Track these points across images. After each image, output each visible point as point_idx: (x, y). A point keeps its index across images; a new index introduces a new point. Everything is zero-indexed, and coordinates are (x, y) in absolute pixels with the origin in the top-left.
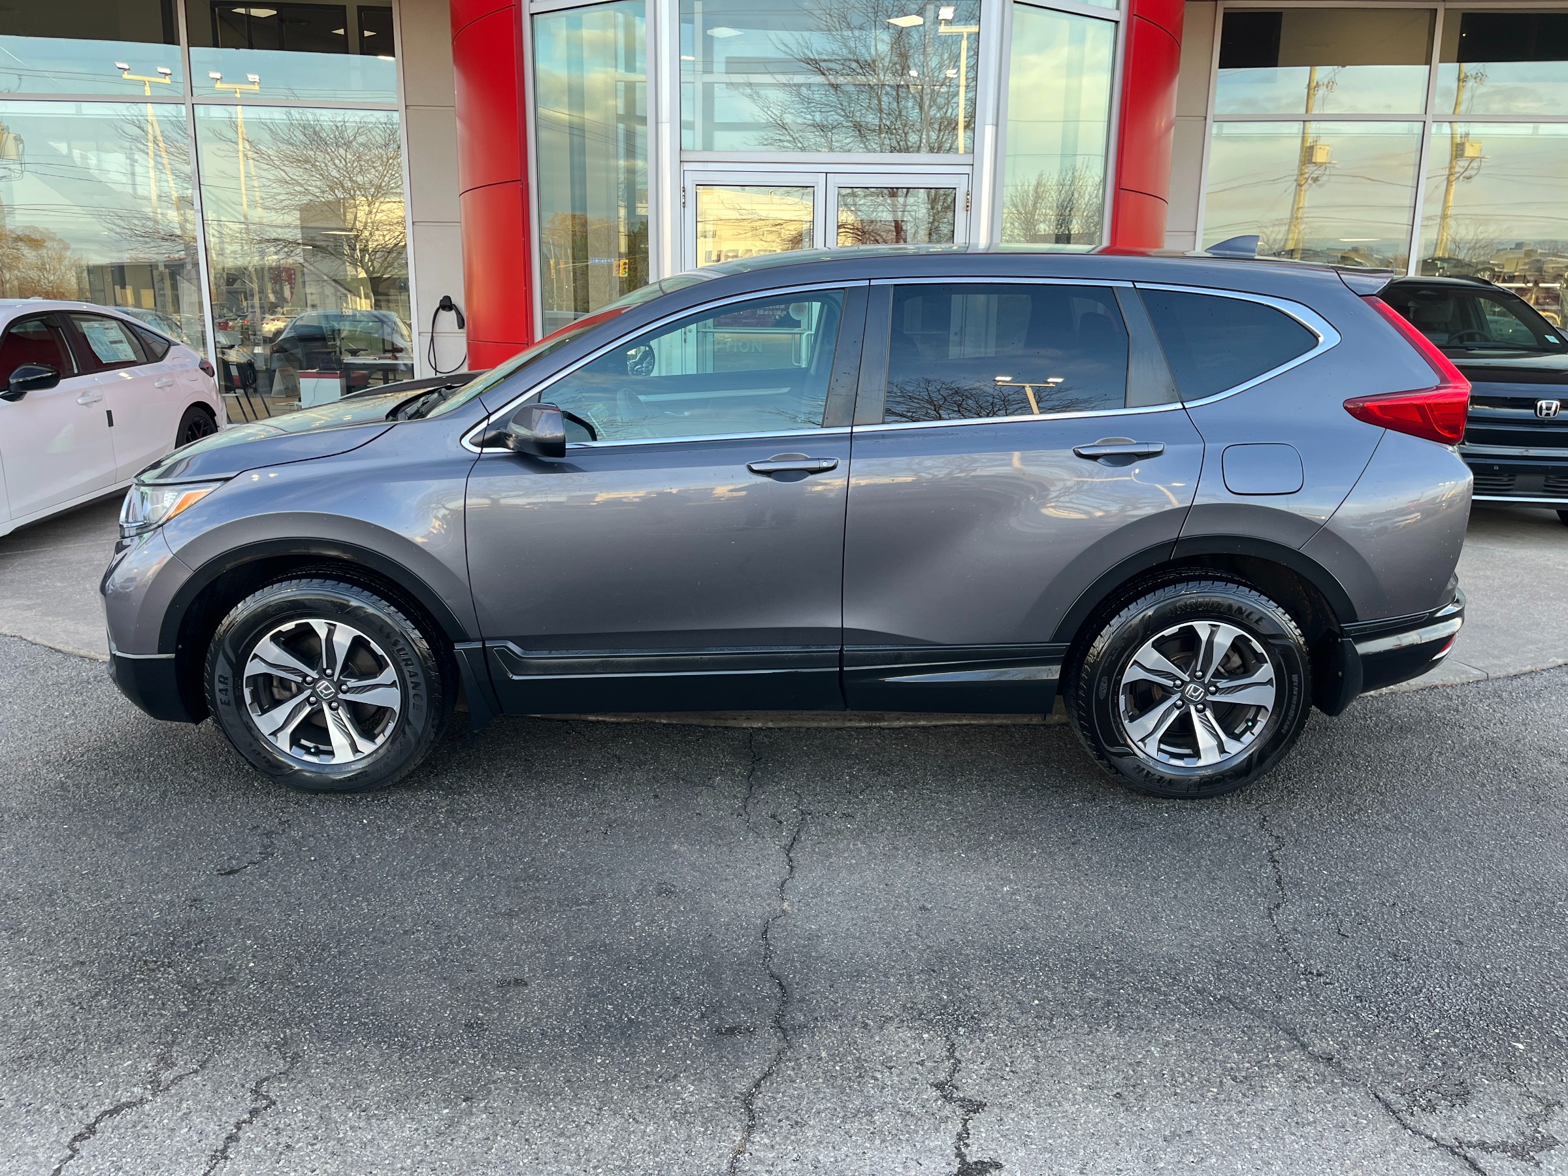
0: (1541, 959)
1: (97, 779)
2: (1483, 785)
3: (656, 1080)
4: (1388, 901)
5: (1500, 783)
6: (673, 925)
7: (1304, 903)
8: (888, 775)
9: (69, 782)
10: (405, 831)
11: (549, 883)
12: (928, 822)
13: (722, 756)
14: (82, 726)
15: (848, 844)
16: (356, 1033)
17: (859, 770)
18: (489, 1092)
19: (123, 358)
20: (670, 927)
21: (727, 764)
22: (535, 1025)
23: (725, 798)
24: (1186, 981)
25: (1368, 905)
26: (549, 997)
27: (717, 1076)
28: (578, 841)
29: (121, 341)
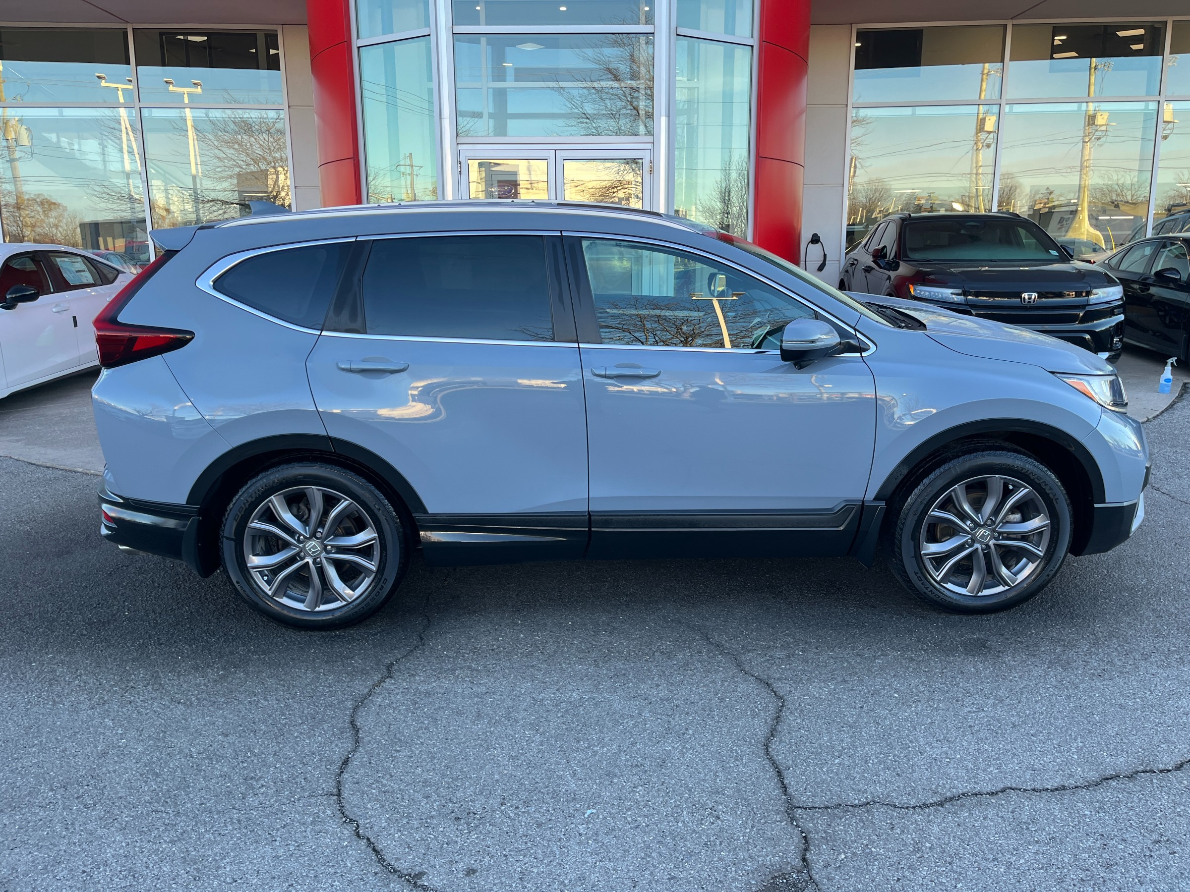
19: (84, 282)
29: (84, 271)
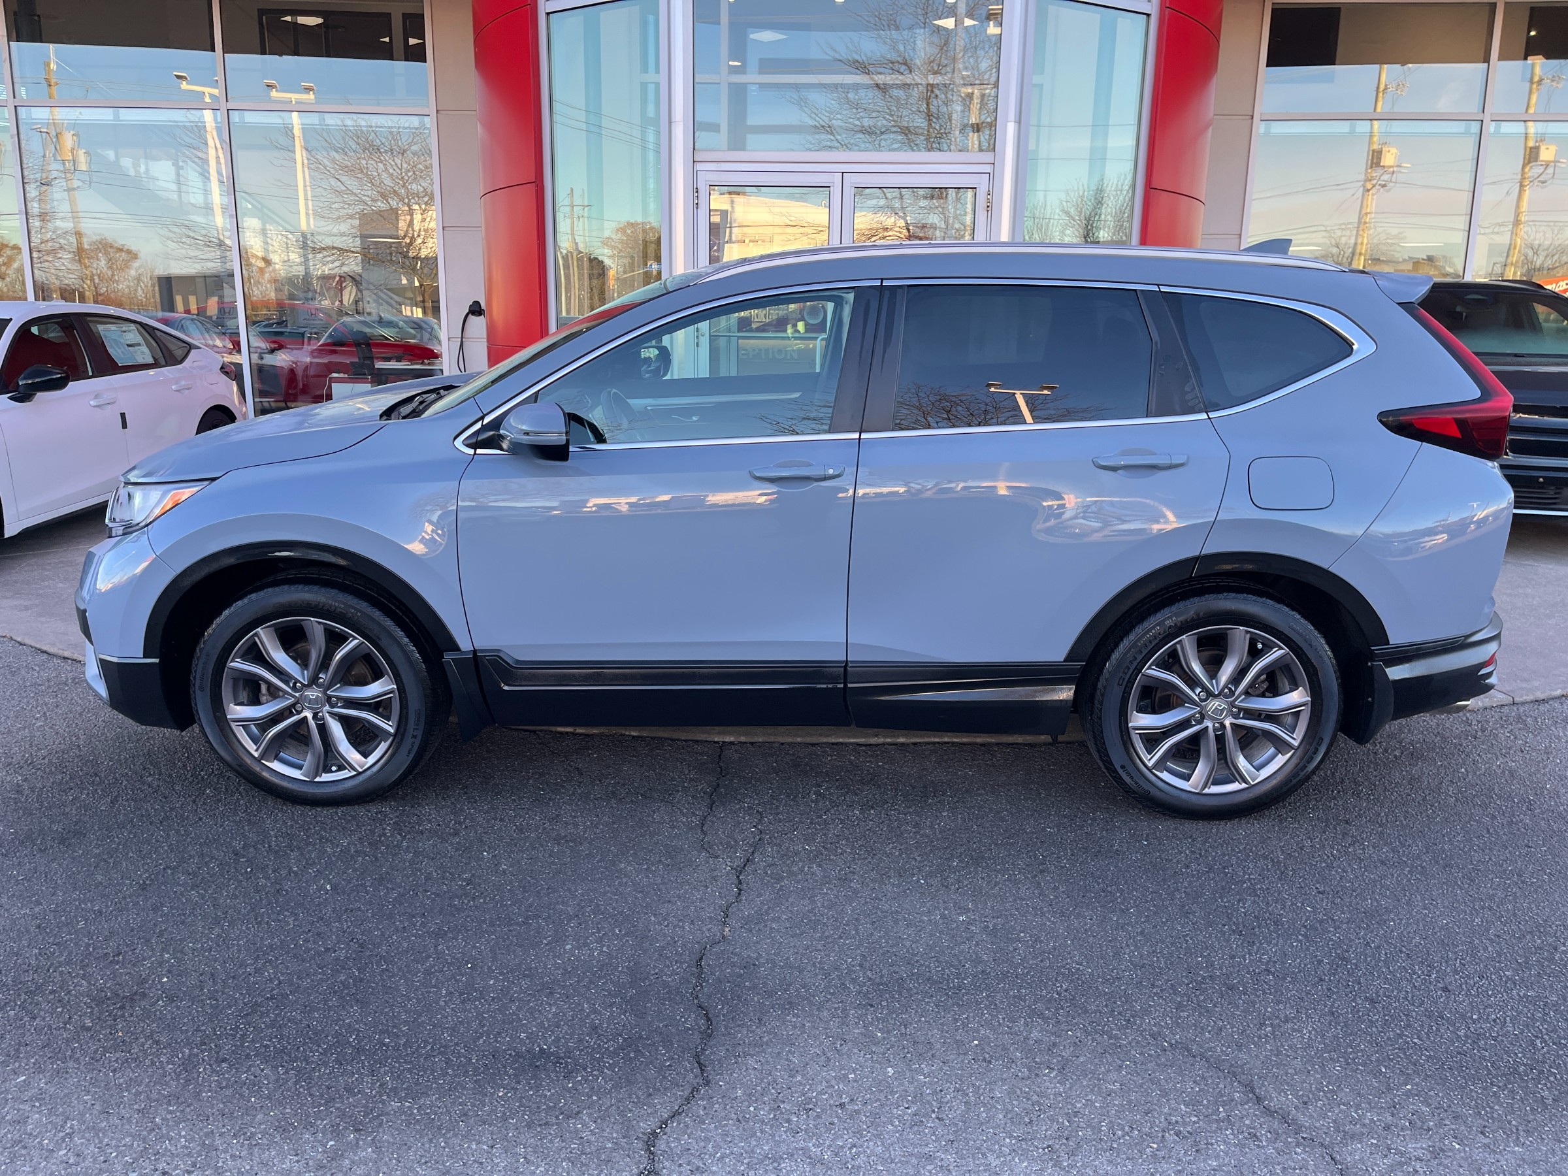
0: (1535, 1010)
1: (53, 783)
2: (1494, 817)
3: (557, 1117)
4: (1373, 942)
5: (1513, 815)
6: (605, 949)
7: (1281, 941)
8: (857, 795)
9: (26, 786)
10: (349, 844)
11: (485, 900)
12: (891, 846)
13: (687, 772)
14: (51, 728)
15: (803, 867)
16: (256, 1055)
17: (827, 789)
18: (381, 1125)
19: (141, 361)
20: (602, 952)
21: (691, 779)
22: (439, 1053)
23: (683, 815)
24: (1142, 1024)
25: (1351, 946)
26: (461, 1023)
27: (622, 1114)
28: (522, 858)
29: (139, 345)
